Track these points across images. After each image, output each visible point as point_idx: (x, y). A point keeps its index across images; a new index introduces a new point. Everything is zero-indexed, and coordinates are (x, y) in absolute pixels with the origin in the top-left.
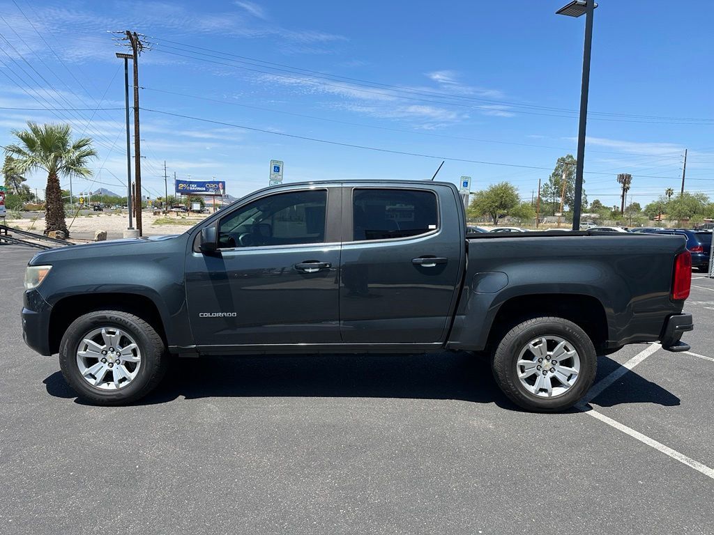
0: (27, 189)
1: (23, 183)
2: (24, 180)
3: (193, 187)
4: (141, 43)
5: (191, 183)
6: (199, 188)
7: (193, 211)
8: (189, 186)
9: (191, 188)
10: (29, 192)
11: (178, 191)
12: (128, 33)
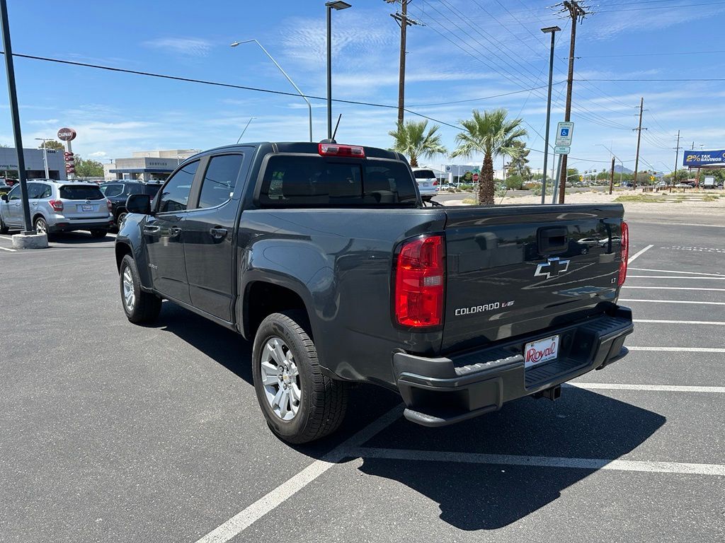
0: (528, 169)
1: (526, 164)
2: (527, 161)
3: (706, 158)
4: (583, 9)
5: (704, 153)
6: (714, 160)
7: (706, 187)
8: (700, 157)
9: (702, 160)
10: (529, 173)
11: (685, 164)
12: (566, 4)
